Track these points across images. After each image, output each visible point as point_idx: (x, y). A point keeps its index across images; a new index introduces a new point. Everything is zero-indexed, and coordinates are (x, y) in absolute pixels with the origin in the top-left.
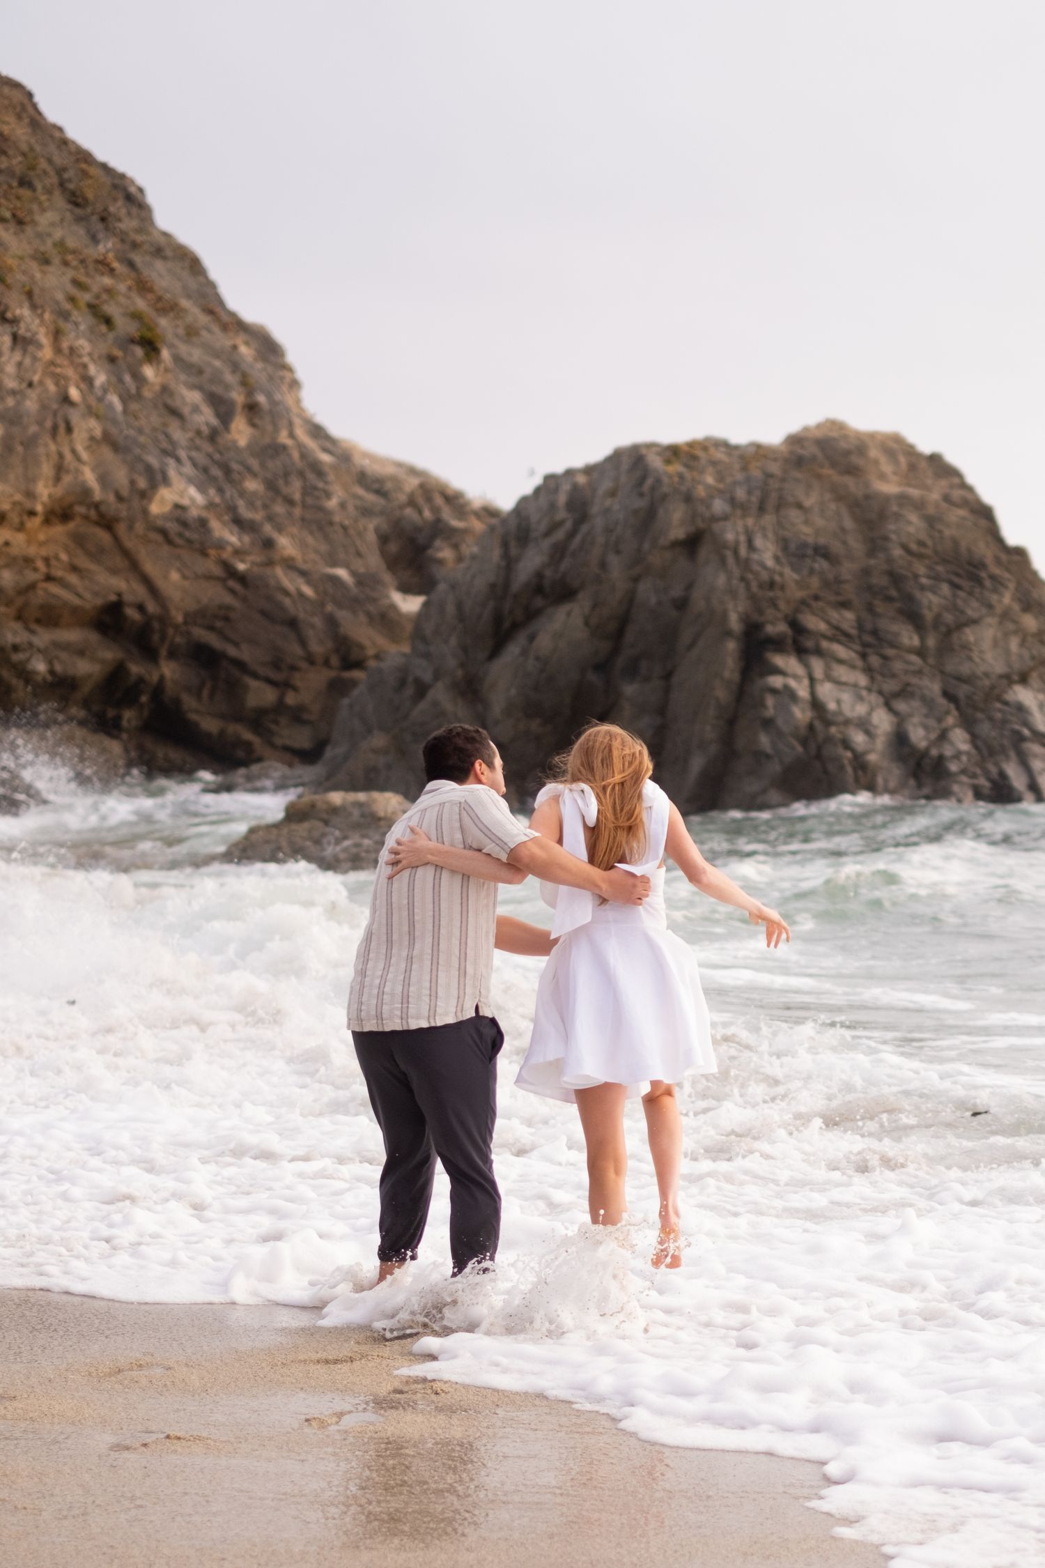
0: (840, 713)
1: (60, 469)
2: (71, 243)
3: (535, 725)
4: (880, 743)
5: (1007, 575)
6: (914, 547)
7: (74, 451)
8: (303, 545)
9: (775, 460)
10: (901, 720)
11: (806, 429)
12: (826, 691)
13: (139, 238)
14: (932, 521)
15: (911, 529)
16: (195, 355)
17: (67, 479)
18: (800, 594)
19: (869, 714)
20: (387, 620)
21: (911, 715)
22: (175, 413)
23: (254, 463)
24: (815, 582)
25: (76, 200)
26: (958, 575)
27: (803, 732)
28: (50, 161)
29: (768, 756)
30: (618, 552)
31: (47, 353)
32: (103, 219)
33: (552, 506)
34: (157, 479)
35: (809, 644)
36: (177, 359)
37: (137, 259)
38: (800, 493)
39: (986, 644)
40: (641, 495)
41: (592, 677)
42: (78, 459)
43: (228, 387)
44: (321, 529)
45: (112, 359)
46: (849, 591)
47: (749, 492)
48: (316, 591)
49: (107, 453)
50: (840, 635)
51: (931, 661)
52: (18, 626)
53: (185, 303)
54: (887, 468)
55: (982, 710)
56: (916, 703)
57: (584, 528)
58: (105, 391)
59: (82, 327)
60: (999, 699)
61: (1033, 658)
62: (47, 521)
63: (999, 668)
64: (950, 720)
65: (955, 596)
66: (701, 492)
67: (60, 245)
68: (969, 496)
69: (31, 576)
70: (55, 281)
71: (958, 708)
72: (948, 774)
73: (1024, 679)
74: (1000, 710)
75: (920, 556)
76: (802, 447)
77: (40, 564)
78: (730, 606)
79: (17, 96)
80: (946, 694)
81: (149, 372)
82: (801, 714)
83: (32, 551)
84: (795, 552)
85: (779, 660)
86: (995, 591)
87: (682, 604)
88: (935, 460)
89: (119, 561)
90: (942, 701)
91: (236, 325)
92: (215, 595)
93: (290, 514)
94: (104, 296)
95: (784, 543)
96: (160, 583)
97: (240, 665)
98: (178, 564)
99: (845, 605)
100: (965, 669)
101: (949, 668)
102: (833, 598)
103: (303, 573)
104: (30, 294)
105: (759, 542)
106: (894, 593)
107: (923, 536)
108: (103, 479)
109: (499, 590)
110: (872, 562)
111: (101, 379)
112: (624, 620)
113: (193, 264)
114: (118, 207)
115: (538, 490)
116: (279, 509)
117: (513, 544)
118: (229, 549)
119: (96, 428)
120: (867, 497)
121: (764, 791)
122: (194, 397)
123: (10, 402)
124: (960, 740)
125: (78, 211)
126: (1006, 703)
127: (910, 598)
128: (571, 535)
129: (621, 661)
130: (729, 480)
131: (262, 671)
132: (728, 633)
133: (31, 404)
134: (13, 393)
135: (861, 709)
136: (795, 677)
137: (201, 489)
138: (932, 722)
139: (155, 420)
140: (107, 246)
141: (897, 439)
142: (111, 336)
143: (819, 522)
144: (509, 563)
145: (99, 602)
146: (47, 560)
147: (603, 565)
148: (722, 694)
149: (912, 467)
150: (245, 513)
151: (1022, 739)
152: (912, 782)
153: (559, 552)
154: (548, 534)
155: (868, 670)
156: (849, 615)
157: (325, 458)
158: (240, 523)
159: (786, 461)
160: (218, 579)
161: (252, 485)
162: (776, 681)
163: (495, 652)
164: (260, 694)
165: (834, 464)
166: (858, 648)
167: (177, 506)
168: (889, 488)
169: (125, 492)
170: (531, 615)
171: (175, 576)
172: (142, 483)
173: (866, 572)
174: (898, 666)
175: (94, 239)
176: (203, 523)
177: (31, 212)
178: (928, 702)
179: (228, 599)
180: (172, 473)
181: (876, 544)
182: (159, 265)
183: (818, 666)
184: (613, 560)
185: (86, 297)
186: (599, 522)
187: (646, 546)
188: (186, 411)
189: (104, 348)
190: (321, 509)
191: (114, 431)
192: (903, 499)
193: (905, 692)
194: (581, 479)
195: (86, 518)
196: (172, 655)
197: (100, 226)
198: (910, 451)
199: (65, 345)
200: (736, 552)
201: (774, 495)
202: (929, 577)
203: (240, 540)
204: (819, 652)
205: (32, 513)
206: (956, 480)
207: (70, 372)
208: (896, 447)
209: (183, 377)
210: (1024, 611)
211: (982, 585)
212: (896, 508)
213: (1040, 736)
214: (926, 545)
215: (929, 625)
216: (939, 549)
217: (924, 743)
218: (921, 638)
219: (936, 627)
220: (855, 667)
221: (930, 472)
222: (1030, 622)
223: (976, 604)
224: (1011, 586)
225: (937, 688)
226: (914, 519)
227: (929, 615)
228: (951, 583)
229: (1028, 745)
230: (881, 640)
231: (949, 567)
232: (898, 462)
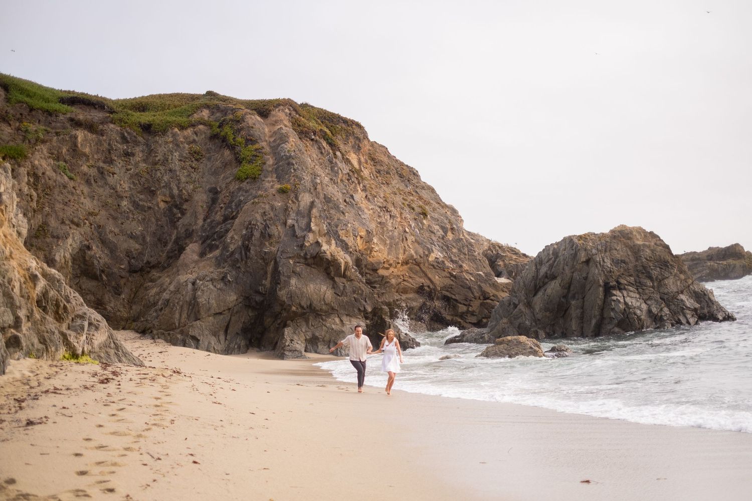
0: (633, 305)
1: (405, 250)
2: (401, 188)
3: (548, 314)
4: (644, 313)
5: (675, 264)
6: (648, 258)
7: (408, 245)
8: (469, 266)
9: (608, 237)
10: (649, 306)
11: (615, 228)
12: (628, 300)
13: (418, 185)
14: (652, 251)
15: (647, 254)
16: (436, 216)
17: (407, 253)
18: (618, 274)
19: (641, 305)
20: (495, 286)
21: (652, 305)
22: (432, 232)
23: (454, 244)
24: (622, 270)
25: (401, 176)
26: (661, 265)
27: (623, 311)
28: (394, 166)
29: (613, 318)
30: (567, 266)
31: (399, 220)
32: (408, 181)
33: (548, 254)
34: (430, 251)
35: (622, 287)
36: (431, 217)
37: (418, 190)
38: (615, 246)
39: (671, 283)
40: (573, 250)
41: (563, 300)
42: (410, 248)
43: (445, 224)
44: (474, 261)
45: (415, 219)
46: (632, 271)
47: (602, 247)
48: (475, 278)
49: (416, 244)
50: (630, 284)
51: (656, 289)
52: (397, 294)
53: (431, 201)
54: (639, 237)
55: (672, 302)
56: (653, 301)
57: (558, 260)
58: (414, 228)
59: (407, 211)
60: (676, 298)
61: (684, 286)
62: (402, 265)
63: (675, 290)
64: (663, 305)
65: (661, 271)
66: (589, 248)
67: (398, 189)
68: (662, 243)
69: (400, 280)
70: (398, 199)
71: (664, 302)
72: (664, 320)
73: (682, 292)
74: (676, 302)
75: (651, 261)
76: (615, 233)
77: (401, 277)
78: (600, 278)
79: (384, 150)
80: (661, 298)
81: (425, 221)
82: (622, 306)
83: (399, 273)
84: (616, 262)
85: (614, 292)
86: (672, 269)
87: (586, 278)
88: (651, 233)
89: (422, 274)
90: (660, 300)
91: (446, 206)
92: (448, 282)
93: (465, 258)
94: (411, 202)
95: (613, 260)
96: (433, 280)
97: (456, 300)
98: (437, 274)
99: (631, 276)
100: (666, 291)
101: (661, 291)
102: (628, 274)
103: (471, 274)
104: (393, 204)
105: (606, 260)
106: (644, 271)
107: (651, 255)
108: (416, 252)
109: (535, 278)
110: (637, 263)
111: (413, 225)
112: (570, 284)
113: (433, 190)
114: (412, 177)
115: (544, 250)
116: (462, 256)
117: (538, 265)
118: (450, 269)
119: (413, 238)
120: (634, 245)
121: (613, 328)
122: (437, 227)
123: (391, 233)
124: (666, 310)
125: (402, 179)
126: (678, 300)
127: (649, 272)
128: (555, 261)
129: (570, 295)
130: (596, 244)
131: (462, 302)
132: (600, 286)
133: (396, 234)
134: (391, 231)
135: (638, 304)
136: (619, 296)
137: (442, 254)
138: (658, 306)
139: (428, 235)
140: (410, 188)
141: (640, 228)
142: (415, 212)
143: (621, 253)
144: (538, 270)
145: (417, 286)
146: (403, 275)
147: (563, 269)
148: (600, 302)
149: (645, 236)
150: (454, 259)
151: (684, 309)
152: (654, 323)
153: (551, 266)
154: (548, 262)
155: (639, 293)
156: (632, 278)
157: (472, 241)
158: (452, 261)
159: (611, 237)
160: (448, 277)
161: (454, 250)
162: (614, 298)
163: (535, 295)
164: (462, 308)
165: (624, 238)
166: (635, 287)
167: (436, 258)
168: (640, 242)
169: (422, 256)
170: (545, 284)
171: (437, 277)
172: (427, 253)
173: (636, 266)
174: (647, 291)
175: (407, 186)
176: (443, 262)
177: (390, 181)
178: (656, 301)
179: (452, 283)
180: (434, 249)
181: (637, 258)
182: (423, 191)
183: (625, 293)
184: (566, 268)
185: (407, 203)
186: (562, 258)
187: (575, 263)
188: (435, 231)
189: (413, 216)
190: (473, 255)
191: (418, 239)
192: (644, 245)
193: (650, 298)
194: (556, 246)
195: (412, 263)
196: (438, 299)
197: (408, 183)
198: (644, 231)
199: (403, 217)
200: (600, 264)
201: (609, 247)
202: (653, 267)
203: (453, 266)
204: (625, 289)
205: (398, 263)
206: (658, 239)
207: (405, 224)
208: (641, 231)
209: (433, 222)
210: (680, 274)
211: (668, 268)
212: (642, 248)
213: (688, 308)
214: (652, 258)
215: (654, 279)
216: (656, 259)
217: (656, 312)
218: (653, 283)
219: (656, 280)
220: (635, 293)
221: (650, 237)
222: (682, 277)
223: (667, 273)
224: (676, 267)
225: (658, 296)
226: (648, 251)
227: (654, 277)
228: (660, 268)
229: (685, 311)
230: (642, 284)
231: (659, 263)
232: (641, 235)
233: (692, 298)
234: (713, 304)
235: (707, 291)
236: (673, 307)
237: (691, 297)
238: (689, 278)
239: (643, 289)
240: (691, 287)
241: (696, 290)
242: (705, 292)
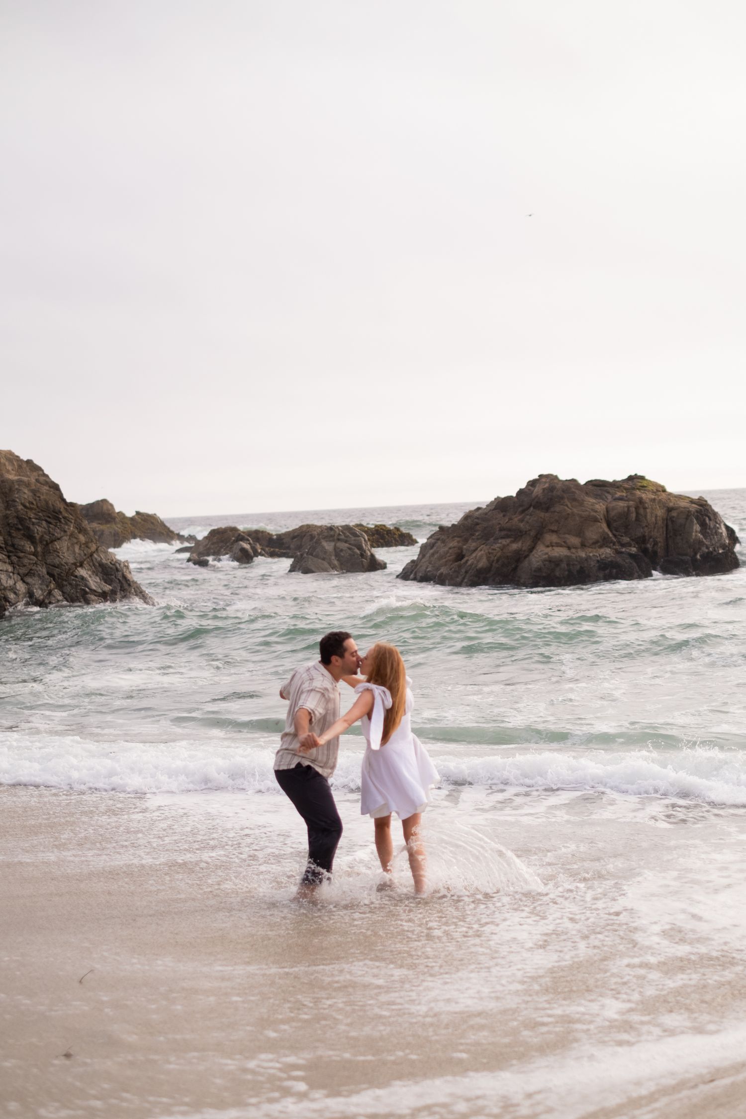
4: (21, 597)
5: (71, 517)
6: (28, 505)
10: (29, 586)
14: (34, 492)
15: (26, 496)
19: (15, 584)
21: (35, 584)
26: (49, 517)
39: (65, 550)
51: (40, 558)
54: (10, 468)
55: (66, 581)
56: (36, 578)
60: (72, 574)
61: (85, 555)
63: (71, 560)
64: (52, 586)
65: (49, 527)
68: (47, 480)
71: (55, 580)
73: (81, 565)
74: (73, 580)
75: (31, 509)
80: (48, 573)
86: (66, 524)
88: (29, 462)
90: (47, 577)
100: (57, 561)
101: (48, 561)
106: (20, 527)
107: (31, 499)
110: (8, 512)
124: (57, 594)
126: (76, 576)
127: (28, 528)
135: (10, 582)
138: (44, 587)
141: (10, 453)
149: (20, 467)
151: (86, 593)
155: (12, 563)
166: (6, 553)
168: (12, 477)
173: (6, 517)
174: (26, 561)
178: (41, 578)
181: (9, 504)
192: (20, 482)
193: (30, 573)
198: (17, 458)
202: (36, 519)
206: (41, 473)
208: (11, 457)
210: (79, 533)
211: (60, 522)
212: (17, 487)
213: (93, 592)
214: (33, 504)
215: (38, 541)
216: (39, 505)
217: (42, 597)
218: (35, 548)
219: (41, 542)
220: (5, 562)
221: (28, 469)
222: (82, 538)
223: (58, 531)
224: (73, 521)
225: (44, 571)
226: (26, 491)
227: (38, 537)
228: (46, 521)
229: (89, 596)
230: (16, 549)
231: (45, 514)
232: (14, 464)
233: (97, 575)
234: (129, 585)
235: (120, 564)
236: (68, 589)
237: (95, 573)
238: (92, 541)
239: (19, 557)
240: (95, 555)
241: (104, 561)
242: (118, 565)
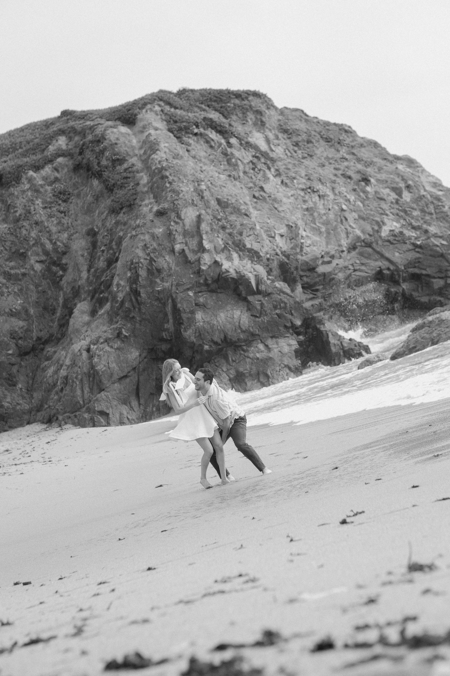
1: (347, 233)
2: (330, 156)
7: (350, 226)
8: (440, 227)
13: (353, 144)
16: (383, 176)
17: (351, 236)
22: (382, 199)
23: (415, 206)
25: (328, 140)
28: (315, 131)
31: (332, 197)
32: (339, 143)
34: (380, 224)
36: (378, 180)
37: (354, 151)
42: (353, 228)
43: (397, 183)
44: (444, 219)
45: (354, 190)
48: (447, 242)
49: (361, 222)
52: (350, 290)
53: (375, 160)
58: (355, 202)
59: (341, 184)
62: (349, 252)
67: (327, 158)
69: (348, 272)
70: (328, 172)
77: (351, 267)
79: (298, 114)
81: (368, 189)
83: (346, 264)
89: (377, 256)
91: (397, 158)
92: (412, 256)
93: (432, 218)
94: (346, 169)
96: (393, 259)
97: (428, 276)
98: (397, 250)
103: (441, 237)
104: (320, 180)
108: (363, 232)
111: (352, 198)
113: (376, 145)
114: (343, 136)
116: (428, 218)
118: (413, 238)
119: (355, 215)
122: (387, 191)
123: (324, 218)
125: (330, 144)
131: (436, 275)
133: (331, 216)
134: (325, 214)
137: (398, 222)
139: (375, 204)
140: (343, 152)
142: (352, 182)
145: (374, 272)
146: (352, 265)
150: (415, 224)
157: (440, 193)
158: (414, 228)
160: (412, 250)
161: (415, 213)
164: (438, 283)
167: (391, 231)
169: (371, 233)
171: (397, 254)
172: (376, 228)
175: (338, 151)
176: (401, 233)
177: (314, 151)
179: (418, 255)
180: (386, 220)
182: (363, 150)
185: (340, 172)
188: (385, 197)
189: (350, 187)
190: (442, 212)
191: (362, 214)
195: (361, 246)
196: (404, 281)
197: (339, 146)
199: (337, 192)
203: (416, 234)
205: (343, 251)
207: (341, 200)
209: (381, 186)
